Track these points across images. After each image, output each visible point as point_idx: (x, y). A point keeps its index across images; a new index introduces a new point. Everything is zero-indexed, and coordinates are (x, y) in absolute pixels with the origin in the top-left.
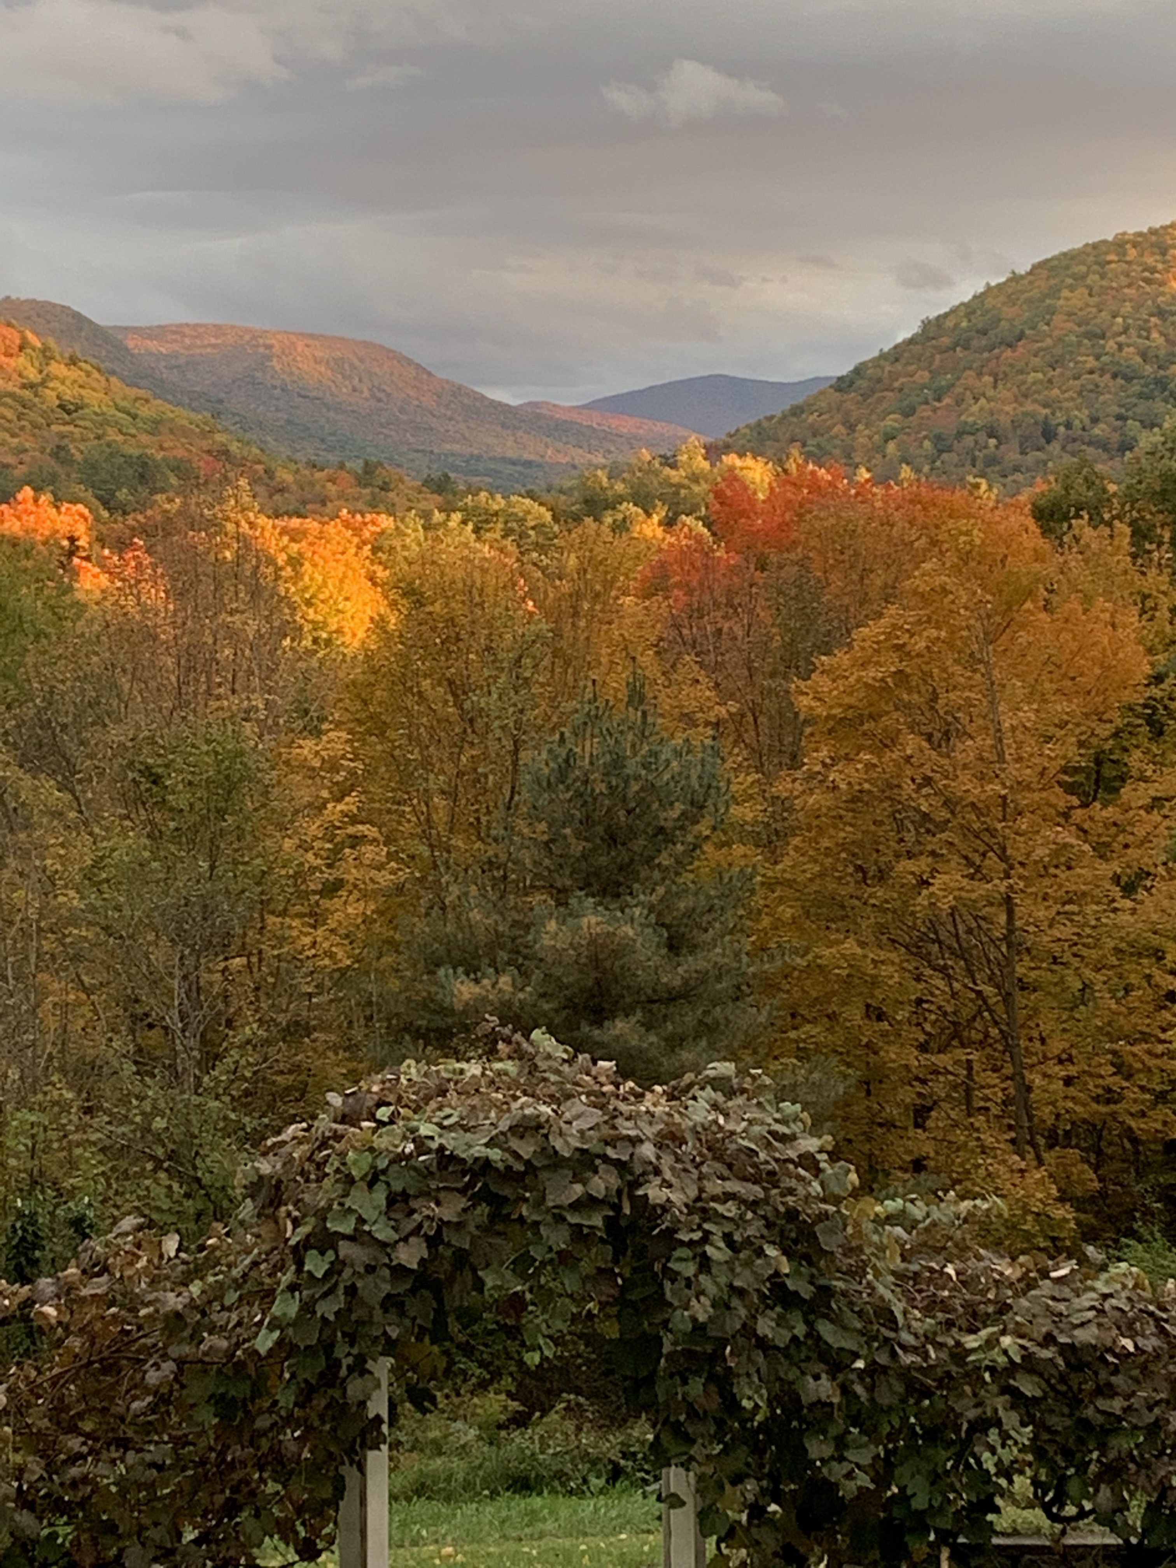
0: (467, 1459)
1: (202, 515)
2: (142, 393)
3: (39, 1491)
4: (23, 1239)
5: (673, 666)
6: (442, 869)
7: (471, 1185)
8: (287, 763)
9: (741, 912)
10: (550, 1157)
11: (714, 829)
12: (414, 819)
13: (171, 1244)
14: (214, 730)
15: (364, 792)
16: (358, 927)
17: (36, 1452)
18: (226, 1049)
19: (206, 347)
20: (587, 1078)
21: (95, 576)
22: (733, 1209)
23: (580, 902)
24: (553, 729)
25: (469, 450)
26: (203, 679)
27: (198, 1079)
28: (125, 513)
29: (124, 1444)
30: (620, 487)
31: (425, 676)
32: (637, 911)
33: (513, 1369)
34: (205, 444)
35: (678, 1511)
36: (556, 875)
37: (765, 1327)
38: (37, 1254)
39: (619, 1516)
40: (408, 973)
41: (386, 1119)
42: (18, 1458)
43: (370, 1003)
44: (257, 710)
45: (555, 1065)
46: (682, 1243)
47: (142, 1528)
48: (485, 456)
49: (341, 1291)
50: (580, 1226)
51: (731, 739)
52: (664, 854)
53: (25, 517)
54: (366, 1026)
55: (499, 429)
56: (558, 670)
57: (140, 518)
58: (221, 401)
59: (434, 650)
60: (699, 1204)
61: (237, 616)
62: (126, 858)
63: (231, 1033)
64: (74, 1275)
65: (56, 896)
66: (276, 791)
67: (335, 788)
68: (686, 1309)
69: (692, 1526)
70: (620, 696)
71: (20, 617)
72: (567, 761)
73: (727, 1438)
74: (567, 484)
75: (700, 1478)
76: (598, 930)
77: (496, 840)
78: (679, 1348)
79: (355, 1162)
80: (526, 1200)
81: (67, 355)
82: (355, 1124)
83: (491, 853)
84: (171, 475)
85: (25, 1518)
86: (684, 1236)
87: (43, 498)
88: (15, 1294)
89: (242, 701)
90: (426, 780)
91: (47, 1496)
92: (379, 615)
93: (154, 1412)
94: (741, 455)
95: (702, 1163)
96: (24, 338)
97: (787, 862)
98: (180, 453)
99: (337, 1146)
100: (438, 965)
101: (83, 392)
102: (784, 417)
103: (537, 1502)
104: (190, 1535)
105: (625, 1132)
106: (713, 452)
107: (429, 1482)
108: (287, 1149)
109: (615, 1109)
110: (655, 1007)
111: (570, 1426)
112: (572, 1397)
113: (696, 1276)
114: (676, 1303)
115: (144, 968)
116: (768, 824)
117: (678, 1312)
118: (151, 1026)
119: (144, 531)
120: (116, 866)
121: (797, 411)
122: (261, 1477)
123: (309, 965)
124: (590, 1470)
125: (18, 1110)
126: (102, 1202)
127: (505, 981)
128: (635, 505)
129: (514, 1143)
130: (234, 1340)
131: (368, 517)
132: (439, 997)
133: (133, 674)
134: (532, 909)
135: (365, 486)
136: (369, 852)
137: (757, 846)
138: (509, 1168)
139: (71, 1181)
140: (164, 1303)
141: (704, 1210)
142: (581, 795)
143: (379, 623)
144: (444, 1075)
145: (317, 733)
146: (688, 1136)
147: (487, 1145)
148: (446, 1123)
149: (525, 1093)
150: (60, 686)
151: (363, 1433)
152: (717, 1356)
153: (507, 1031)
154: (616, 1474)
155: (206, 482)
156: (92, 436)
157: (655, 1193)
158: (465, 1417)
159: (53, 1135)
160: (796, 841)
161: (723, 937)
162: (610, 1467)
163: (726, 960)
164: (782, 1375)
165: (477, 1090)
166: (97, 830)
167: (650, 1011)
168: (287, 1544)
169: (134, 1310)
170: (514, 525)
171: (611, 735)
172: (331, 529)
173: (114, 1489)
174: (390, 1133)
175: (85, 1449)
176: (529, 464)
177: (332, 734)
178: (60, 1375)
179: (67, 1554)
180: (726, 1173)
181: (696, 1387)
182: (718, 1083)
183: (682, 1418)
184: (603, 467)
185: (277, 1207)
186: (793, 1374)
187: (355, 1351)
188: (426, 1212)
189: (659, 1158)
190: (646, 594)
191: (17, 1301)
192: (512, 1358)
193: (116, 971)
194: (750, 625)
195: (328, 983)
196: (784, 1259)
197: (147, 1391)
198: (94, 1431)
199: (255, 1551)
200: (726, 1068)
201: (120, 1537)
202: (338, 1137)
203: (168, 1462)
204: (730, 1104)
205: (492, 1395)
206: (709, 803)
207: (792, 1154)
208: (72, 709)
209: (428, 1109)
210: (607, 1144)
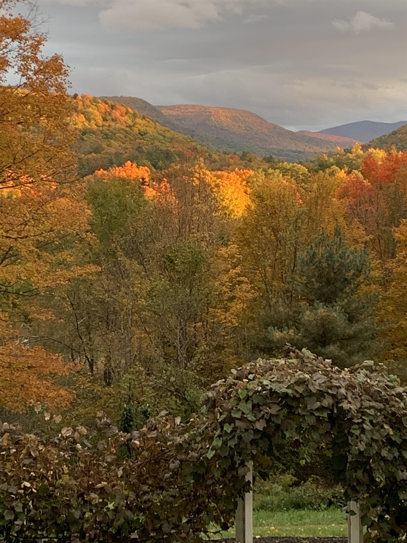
0: (278, 497)
1: (187, 170)
2: (167, 128)
3: (133, 504)
4: (127, 418)
5: (351, 222)
6: (270, 293)
7: (281, 402)
8: (216, 256)
9: (374, 308)
10: (308, 392)
11: (365, 279)
12: (260, 275)
13: (178, 420)
14: (191, 244)
15: (243, 266)
16: (240, 312)
17: (133, 490)
18: (195, 354)
19: (189, 112)
20: (322, 365)
21: (151, 192)
22: (373, 412)
23: (318, 304)
24: (308, 244)
25: (279, 147)
26: (188, 227)
27: (186, 364)
28: (161, 170)
29: (162, 488)
30: (332, 160)
31: (264, 226)
32: (338, 308)
33: (294, 466)
34: (188, 146)
35: (354, 516)
36: (309, 295)
37: (384, 453)
38: (131, 423)
39: (331, 518)
40: (258, 329)
41: (252, 379)
42: (126, 493)
43: (245, 339)
44: (206, 237)
45: (311, 361)
46: (355, 423)
47: (168, 517)
48: (285, 150)
49: (236, 437)
50: (319, 417)
51: (371, 248)
52: (347, 288)
53: (127, 171)
54: (244, 347)
55: (289, 140)
56: (310, 224)
57: (166, 171)
58: (193, 131)
59: (267, 217)
60: (361, 410)
61: (199, 205)
62: (161, 288)
63: (197, 348)
64: (145, 430)
65: (137, 301)
66: (213, 265)
67: (233, 265)
68: (357, 446)
69: (358, 521)
70: (332, 233)
71: (126, 205)
72: (313, 255)
73: (370, 492)
74: (313, 159)
75: (361, 505)
76: (324, 314)
77: (288, 283)
78: (354, 460)
79: (241, 393)
80: (300, 407)
81: (141, 116)
82: (241, 380)
83: (286, 287)
84: (177, 157)
85: (129, 513)
86: (356, 421)
87: (134, 165)
88: (125, 436)
89: (201, 234)
90: (264, 262)
91: (136, 506)
92: (248, 205)
93: (172, 478)
94: (375, 149)
95: (362, 395)
96: (127, 110)
97: (391, 291)
98: (180, 149)
99: (235, 387)
100: (268, 326)
101: (147, 128)
102: (390, 135)
103: (303, 512)
104: (184, 520)
105: (335, 384)
106: (365, 148)
107: (265, 505)
108: (218, 388)
109: (331, 376)
110: (344, 341)
111: (314, 486)
112: (315, 476)
113: (360, 434)
114: (353, 444)
115: (167, 326)
116: (384, 278)
117: (354, 447)
118: (169, 346)
119: (168, 176)
120: (158, 291)
121: (394, 133)
122: (209, 501)
123: (224, 326)
124: (321, 502)
125: (125, 374)
126: (153, 406)
127: (291, 332)
128: (337, 166)
129: (296, 388)
130: (200, 453)
131: (245, 171)
132: (269, 337)
133: (164, 225)
134: (301, 307)
135: (243, 160)
136: (244, 286)
137: (380, 285)
138: (294, 396)
139: (143, 398)
140: (176, 441)
141: (363, 412)
142: (318, 267)
143: (248, 208)
144: (272, 363)
145: (226, 245)
146: (357, 386)
147: (287, 388)
148: (272, 380)
149: (300, 370)
150: (139, 229)
151: (244, 487)
152: (368, 463)
153: (294, 348)
154: (330, 503)
155: (189, 159)
156: (150, 143)
157: (345, 405)
158: (278, 482)
159: (136, 383)
160: (394, 283)
161: (368, 317)
162: (328, 501)
163: (369, 325)
164: (390, 470)
165: (283, 369)
166: (151, 278)
167: (342, 342)
168: (218, 524)
169: (166, 443)
170: (294, 173)
171: (328, 246)
172: (232, 175)
173: (159, 504)
174: (254, 383)
175: (149, 490)
176: (300, 152)
177: (232, 246)
178: (140, 465)
179: (143, 526)
180: (371, 399)
181: (360, 474)
182: (367, 368)
183: (355, 484)
184: (326, 153)
185: (214, 408)
186: (394, 470)
187: (241, 458)
188: (265, 411)
189: (347, 393)
190: (341, 197)
191: (126, 439)
192: (294, 462)
193: (158, 327)
194: (378, 208)
195: (230, 332)
196: (391, 429)
197: (170, 470)
198: (152, 484)
199: (206, 526)
200: (370, 363)
201: (161, 520)
202: (235, 384)
203: (177, 495)
204: (372, 375)
205: (287, 475)
206: (363, 270)
207: (393, 393)
208: (143, 237)
209: (267, 375)
210: (328, 388)
